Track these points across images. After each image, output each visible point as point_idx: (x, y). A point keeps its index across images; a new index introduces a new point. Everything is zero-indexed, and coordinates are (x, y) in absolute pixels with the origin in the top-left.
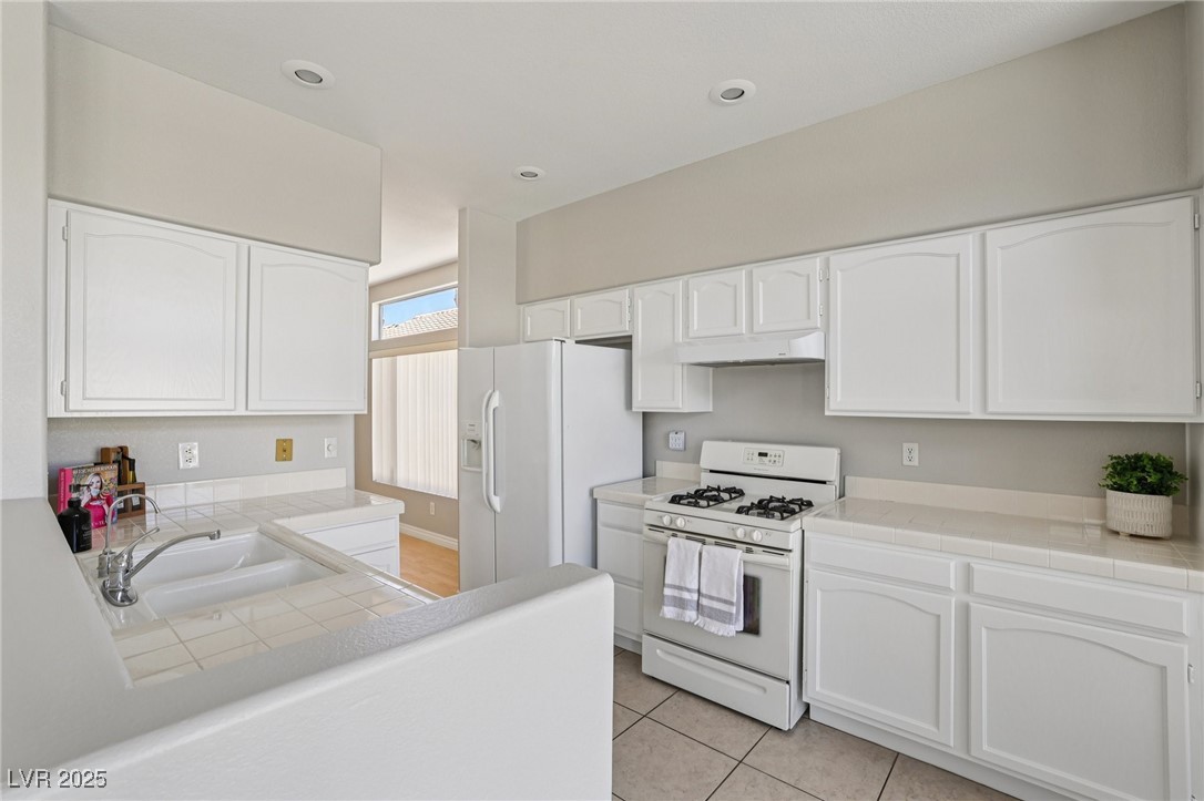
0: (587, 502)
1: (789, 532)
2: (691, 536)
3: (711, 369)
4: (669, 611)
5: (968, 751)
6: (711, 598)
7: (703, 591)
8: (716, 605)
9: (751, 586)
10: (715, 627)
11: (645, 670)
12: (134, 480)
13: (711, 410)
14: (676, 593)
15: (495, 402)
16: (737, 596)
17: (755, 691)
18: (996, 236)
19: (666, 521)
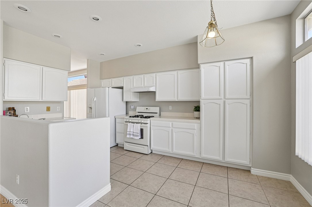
0: (114, 119)
1: (148, 121)
2: (132, 122)
3: (139, 93)
4: (128, 136)
5: (172, 152)
6: (135, 133)
7: (134, 132)
8: (136, 134)
9: (142, 130)
10: (136, 138)
11: (125, 149)
12: (16, 114)
13: (138, 101)
14: (129, 133)
15: (95, 99)
16: (139, 132)
17: (143, 148)
18: (180, 72)
19: (128, 120)
